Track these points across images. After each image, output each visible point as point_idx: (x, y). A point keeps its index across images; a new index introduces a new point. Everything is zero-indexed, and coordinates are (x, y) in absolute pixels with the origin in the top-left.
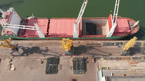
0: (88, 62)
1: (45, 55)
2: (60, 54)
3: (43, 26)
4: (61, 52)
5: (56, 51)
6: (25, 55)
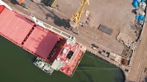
1: (52, 12)
2: (38, 5)
3: (33, 39)
4: (35, 6)
5: (40, 10)
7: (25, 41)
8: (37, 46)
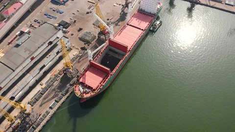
0: (85, 44)
6: (122, 13)
7: (140, 29)
8: (144, 22)
